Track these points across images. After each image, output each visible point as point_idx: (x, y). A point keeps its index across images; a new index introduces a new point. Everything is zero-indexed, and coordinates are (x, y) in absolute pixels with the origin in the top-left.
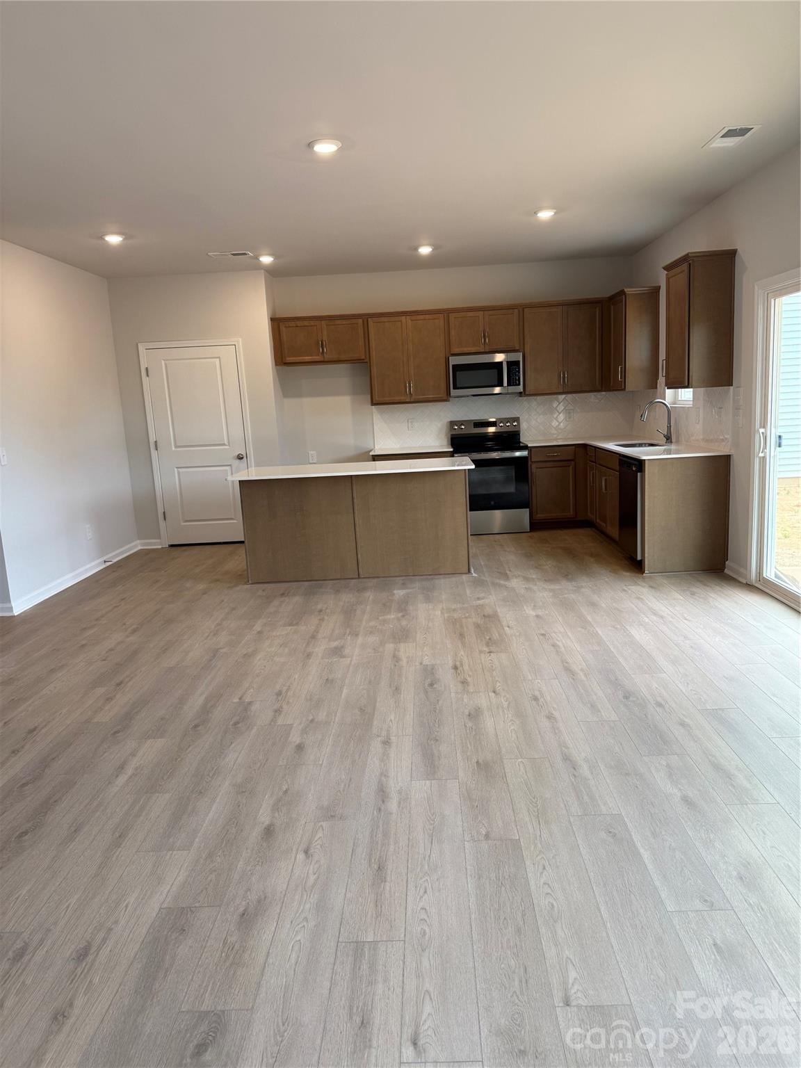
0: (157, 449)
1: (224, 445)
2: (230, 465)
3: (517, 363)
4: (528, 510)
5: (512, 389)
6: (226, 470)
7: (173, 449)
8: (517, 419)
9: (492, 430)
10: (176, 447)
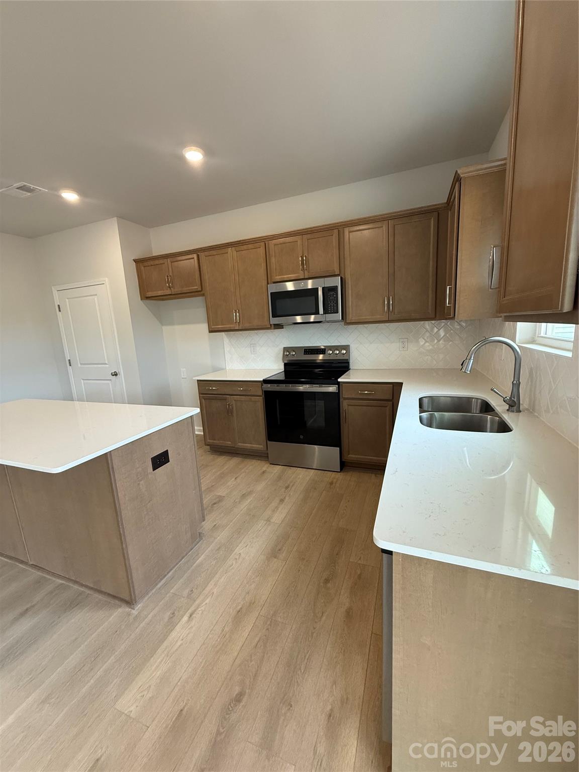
0: (70, 365)
1: (106, 364)
2: (111, 380)
3: (334, 289)
4: (338, 448)
5: (330, 317)
6: (109, 384)
7: (79, 365)
8: (346, 348)
9: (321, 357)
10: (81, 364)
